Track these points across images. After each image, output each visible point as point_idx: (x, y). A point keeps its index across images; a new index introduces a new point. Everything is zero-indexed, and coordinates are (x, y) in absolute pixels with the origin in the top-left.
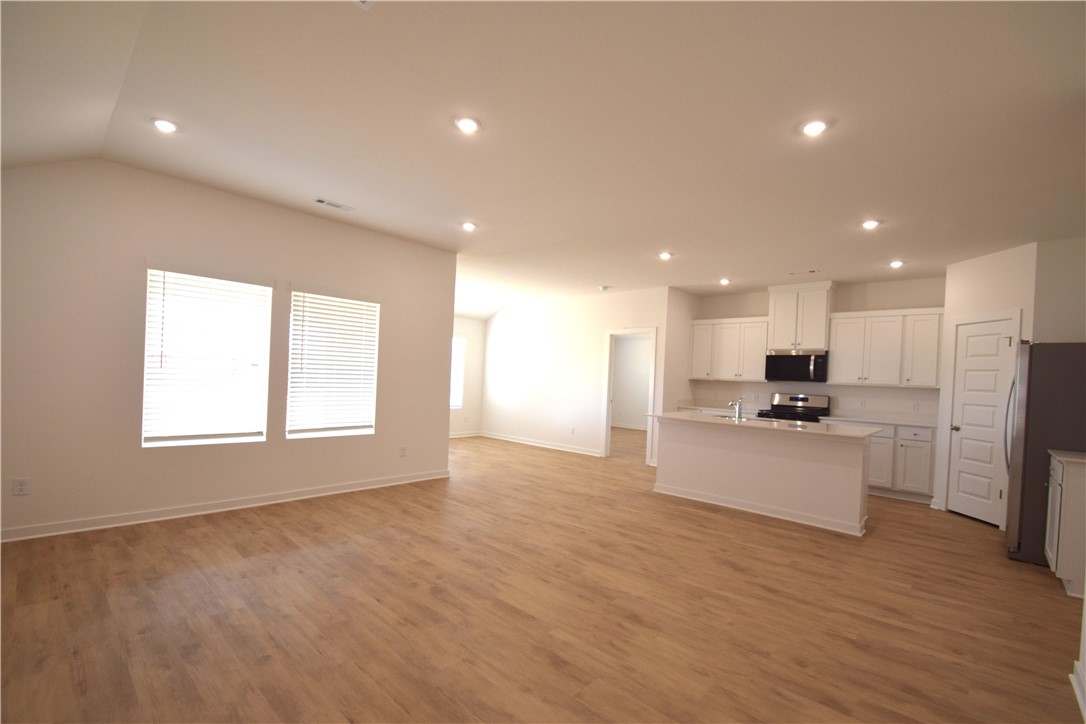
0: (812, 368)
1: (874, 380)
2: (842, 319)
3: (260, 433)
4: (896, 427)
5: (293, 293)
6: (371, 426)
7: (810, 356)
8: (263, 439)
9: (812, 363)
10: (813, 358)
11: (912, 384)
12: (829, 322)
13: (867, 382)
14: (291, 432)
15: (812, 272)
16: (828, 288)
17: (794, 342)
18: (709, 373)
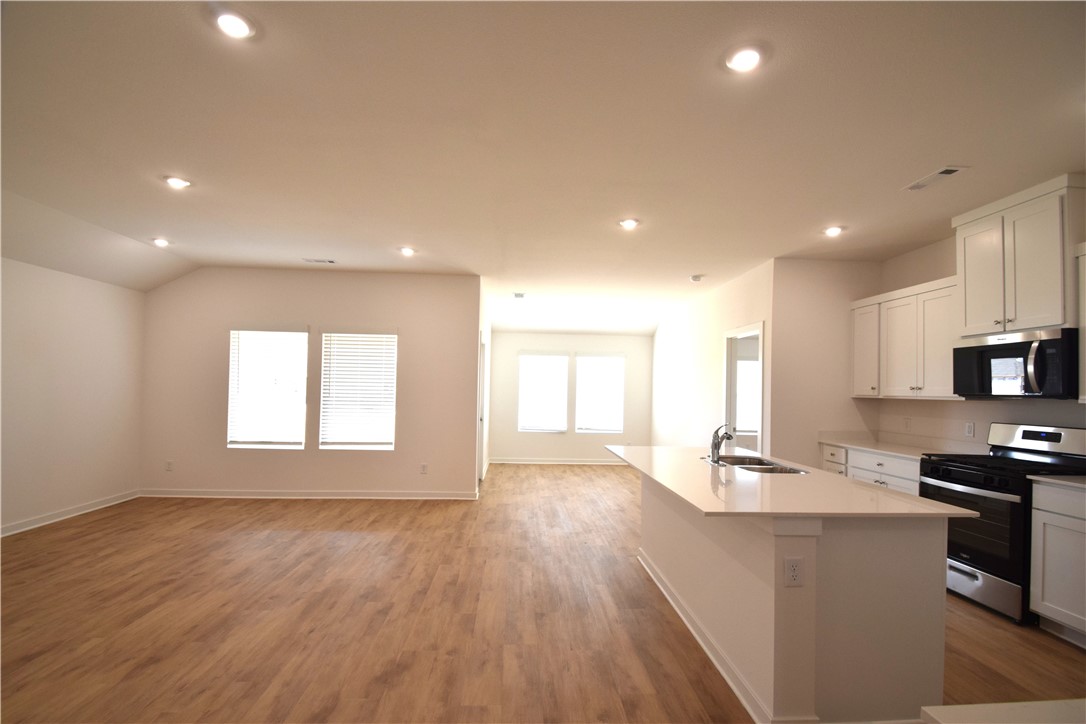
0: (1032, 368)
3: (300, 443)
5: (324, 335)
6: (391, 444)
7: (1032, 342)
8: (302, 447)
9: (1032, 357)
10: (1036, 345)
12: (1074, 265)
14: (323, 443)
15: (948, 172)
16: (1064, 191)
17: (1001, 319)
18: (875, 385)
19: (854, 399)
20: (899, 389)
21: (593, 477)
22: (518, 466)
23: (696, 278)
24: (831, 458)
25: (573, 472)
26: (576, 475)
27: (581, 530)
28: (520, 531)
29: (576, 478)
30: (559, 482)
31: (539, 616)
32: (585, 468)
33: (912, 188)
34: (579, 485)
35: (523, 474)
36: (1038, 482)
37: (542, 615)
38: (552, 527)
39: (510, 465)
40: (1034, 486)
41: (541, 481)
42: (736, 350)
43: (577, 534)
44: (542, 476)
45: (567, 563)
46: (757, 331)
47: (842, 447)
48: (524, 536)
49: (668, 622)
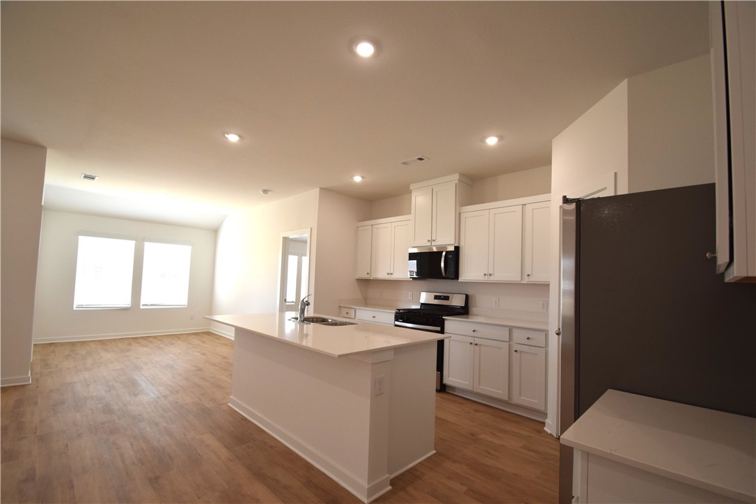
0: (442, 265)
1: (499, 276)
2: (471, 211)
4: (511, 329)
7: (442, 252)
9: (443, 259)
10: (444, 254)
11: (533, 279)
12: (459, 217)
13: (492, 279)
15: (420, 159)
16: (457, 181)
17: (430, 239)
18: (369, 272)
19: (358, 280)
20: (381, 274)
21: (162, 346)
22: (73, 344)
23: (265, 191)
24: (346, 315)
25: (138, 343)
26: (144, 346)
27: (168, 392)
28: (100, 406)
29: (145, 349)
30: (128, 354)
31: (154, 481)
32: (151, 339)
33: (403, 163)
34: (150, 355)
35: (83, 352)
36: (447, 319)
37: (157, 478)
38: (136, 395)
39: (62, 344)
40: (446, 322)
41: (107, 356)
42: (289, 246)
43: (165, 397)
44: (106, 350)
45: (164, 424)
46: (306, 235)
47: (352, 308)
48: (107, 409)
49: (271, 447)
